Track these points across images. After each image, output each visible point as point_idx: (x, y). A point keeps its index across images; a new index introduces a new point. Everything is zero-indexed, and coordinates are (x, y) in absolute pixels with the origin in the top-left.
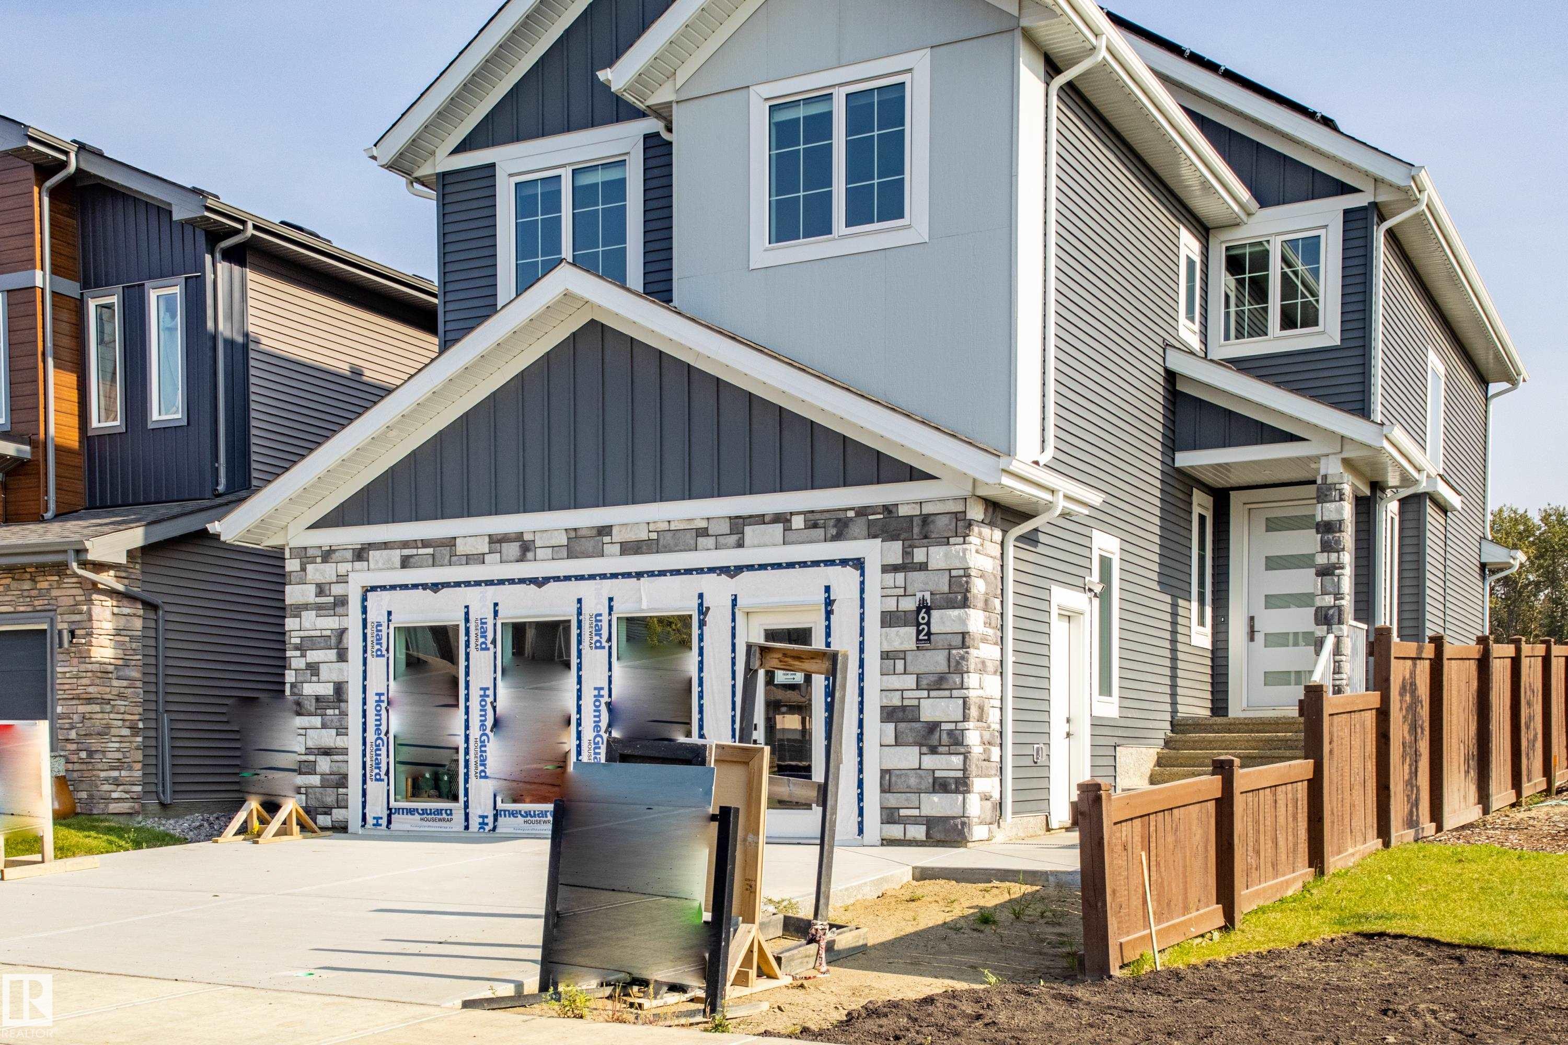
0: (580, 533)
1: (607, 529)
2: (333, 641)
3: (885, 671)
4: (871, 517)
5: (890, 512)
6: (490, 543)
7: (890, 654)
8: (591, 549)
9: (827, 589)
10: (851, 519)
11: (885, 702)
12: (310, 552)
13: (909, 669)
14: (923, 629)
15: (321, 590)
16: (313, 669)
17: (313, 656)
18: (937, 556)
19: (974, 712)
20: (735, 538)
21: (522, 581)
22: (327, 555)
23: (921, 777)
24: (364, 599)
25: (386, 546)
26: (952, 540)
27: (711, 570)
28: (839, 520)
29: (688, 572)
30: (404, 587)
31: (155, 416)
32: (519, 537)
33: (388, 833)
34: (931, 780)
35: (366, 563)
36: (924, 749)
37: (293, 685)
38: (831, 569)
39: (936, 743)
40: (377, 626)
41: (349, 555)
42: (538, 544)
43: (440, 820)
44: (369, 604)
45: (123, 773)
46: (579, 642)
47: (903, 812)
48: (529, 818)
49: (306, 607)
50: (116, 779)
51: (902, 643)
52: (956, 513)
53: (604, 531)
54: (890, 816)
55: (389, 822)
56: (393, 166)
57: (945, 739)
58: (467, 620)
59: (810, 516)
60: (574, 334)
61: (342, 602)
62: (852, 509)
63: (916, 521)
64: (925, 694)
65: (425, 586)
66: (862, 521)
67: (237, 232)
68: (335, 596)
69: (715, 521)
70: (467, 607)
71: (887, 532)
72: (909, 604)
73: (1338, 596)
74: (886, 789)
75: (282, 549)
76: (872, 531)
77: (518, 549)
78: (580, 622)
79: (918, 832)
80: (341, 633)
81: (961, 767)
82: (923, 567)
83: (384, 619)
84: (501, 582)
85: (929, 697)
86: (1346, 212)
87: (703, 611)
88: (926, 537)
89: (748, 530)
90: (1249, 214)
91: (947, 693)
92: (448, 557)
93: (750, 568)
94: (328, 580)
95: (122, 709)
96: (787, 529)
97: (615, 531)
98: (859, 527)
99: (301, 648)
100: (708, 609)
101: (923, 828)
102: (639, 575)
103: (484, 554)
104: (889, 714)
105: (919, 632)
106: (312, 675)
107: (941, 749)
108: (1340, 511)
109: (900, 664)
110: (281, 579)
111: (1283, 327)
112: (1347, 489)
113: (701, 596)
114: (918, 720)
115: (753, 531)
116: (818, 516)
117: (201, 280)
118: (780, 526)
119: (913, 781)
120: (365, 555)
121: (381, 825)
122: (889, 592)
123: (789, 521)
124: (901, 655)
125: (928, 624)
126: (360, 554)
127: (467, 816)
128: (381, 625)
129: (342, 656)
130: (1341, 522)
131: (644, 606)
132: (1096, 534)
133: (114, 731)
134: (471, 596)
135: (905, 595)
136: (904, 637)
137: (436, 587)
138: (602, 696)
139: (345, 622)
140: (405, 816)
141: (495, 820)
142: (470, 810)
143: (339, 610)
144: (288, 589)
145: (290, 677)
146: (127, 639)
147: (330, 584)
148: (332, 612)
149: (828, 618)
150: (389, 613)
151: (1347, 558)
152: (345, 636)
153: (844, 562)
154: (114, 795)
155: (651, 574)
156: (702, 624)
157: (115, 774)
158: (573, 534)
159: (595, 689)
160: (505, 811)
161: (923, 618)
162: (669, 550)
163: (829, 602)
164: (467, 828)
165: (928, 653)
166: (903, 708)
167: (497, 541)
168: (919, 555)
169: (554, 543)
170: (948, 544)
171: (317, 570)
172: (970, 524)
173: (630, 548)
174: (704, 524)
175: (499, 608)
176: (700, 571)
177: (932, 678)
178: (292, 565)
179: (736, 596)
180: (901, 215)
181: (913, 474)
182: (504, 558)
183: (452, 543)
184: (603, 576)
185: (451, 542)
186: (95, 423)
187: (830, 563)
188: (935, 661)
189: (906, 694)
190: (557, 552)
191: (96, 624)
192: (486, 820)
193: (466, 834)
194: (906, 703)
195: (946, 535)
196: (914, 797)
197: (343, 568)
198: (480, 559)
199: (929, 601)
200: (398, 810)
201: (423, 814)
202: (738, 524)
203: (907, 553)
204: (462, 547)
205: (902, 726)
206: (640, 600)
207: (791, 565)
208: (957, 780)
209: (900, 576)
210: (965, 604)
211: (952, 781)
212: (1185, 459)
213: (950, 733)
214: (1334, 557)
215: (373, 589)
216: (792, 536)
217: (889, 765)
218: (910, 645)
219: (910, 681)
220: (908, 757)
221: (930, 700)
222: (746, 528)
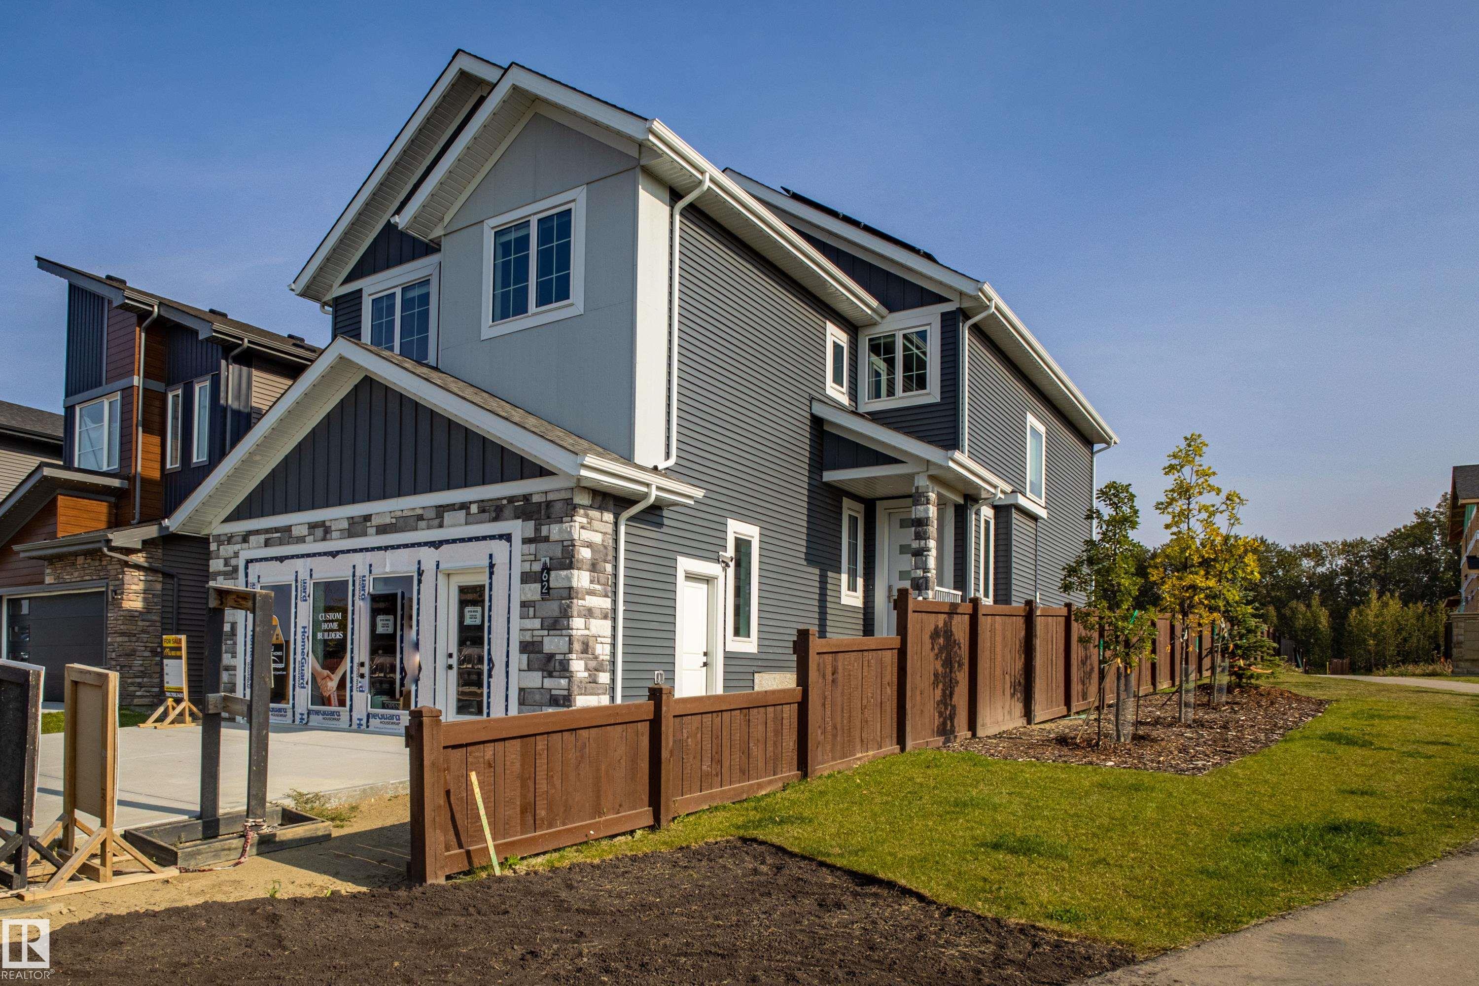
0: (355, 520)
1: (369, 517)
3: (523, 616)
4: (516, 504)
5: (528, 500)
6: (309, 529)
7: (526, 604)
8: (360, 531)
9: (491, 556)
10: (505, 506)
11: (522, 639)
12: (222, 538)
13: (538, 614)
14: (545, 585)
15: (226, 562)
18: (554, 531)
19: (577, 646)
20: (437, 522)
21: (325, 554)
22: (230, 540)
23: (543, 694)
24: (246, 568)
25: (257, 532)
26: (564, 519)
27: (426, 544)
28: (497, 506)
29: (413, 545)
30: (266, 559)
31: (195, 460)
32: (322, 524)
34: (548, 697)
35: (248, 544)
36: (545, 674)
38: (493, 542)
39: (552, 669)
41: (240, 539)
42: (333, 528)
43: (280, 716)
44: (249, 571)
45: (145, 680)
46: (353, 595)
48: (325, 716)
49: (219, 573)
50: (139, 683)
51: (533, 595)
52: (567, 499)
53: (367, 518)
56: (304, 294)
57: (557, 664)
58: (296, 581)
59: (481, 504)
60: (356, 386)
61: (236, 569)
62: (505, 498)
63: (543, 506)
64: (546, 632)
65: (276, 559)
66: (510, 506)
67: (240, 345)
68: (233, 566)
69: (428, 509)
70: (297, 572)
71: (525, 514)
72: (537, 567)
73: (926, 570)
74: (522, 702)
75: (209, 536)
76: (517, 514)
77: (323, 532)
78: (354, 581)
81: (567, 687)
82: (547, 539)
83: (256, 581)
84: (314, 555)
85: (548, 635)
86: (943, 314)
87: (420, 573)
88: (549, 517)
90: (883, 317)
91: (558, 632)
92: (288, 539)
93: (447, 542)
94: (230, 556)
95: (145, 640)
96: (468, 514)
97: (373, 518)
98: (509, 511)
100: (423, 571)
102: (386, 548)
103: (305, 536)
104: (525, 647)
105: (542, 587)
107: (555, 674)
108: (927, 511)
109: (531, 610)
110: (207, 556)
111: (904, 391)
112: (933, 496)
113: (419, 562)
114: (541, 652)
115: (449, 516)
116: (485, 504)
117: (219, 375)
118: (464, 511)
119: (537, 697)
120: (249, 539)
122: (526, 558)
123: (469, 508)
124: (532, 604)
125: (548, 581)
126: (245, 538)
127: (293, 713)
130: (928, 518)
131: (388, 570)
132: (730, 522)
133: (138, 653)
134: (300, 565)
135: (535, 560)
136: (533, 591)
137: (281, 559)
139: (236, 584)
141: (308, 717)
142: (295, 710)
143: (234, 575)
144: (211, 561)
146: (151, 596)
147: (231, 558)
148: (231, 577)
149: (491, 578)
150: (259, 577)
151: (932, 544)
153: (501, 537)
154: (138, 693)
155: (393, 547)
156: (420, 582)
157: (139, 680)
158: (351, 521)
161: (545, 577)
162: (403, 530)
163: (492, 566)
164: (294, 721)
165: (548, 603)
166: (533, 643)
167: (312, 526)
168: (544, 531)
169: (341, 527)
170: (561, 522)
171: (225, 549)
172: (575, 507)
173: (382, 530)
174: (420, 512)
175: (313, 573)
176: (419, 545)
177: (550, 621)
178: (213, 547)
179: (439, 562)
180: (568, 298)
181: (542, 472)
182: (316, 539)
183: (290, 529)
184: (367, 550)
185: (288, 529)
186: (168, 466)
187: (492, 537)
188: (552, 608)
189: (536, 633)
190: (343, 534)
191: (126, 586)
192: (303, 717)
193: (293, 726)
194: (535, 639)
195: (560, 516)
197: (237, 548)
198: (304, 539)
199: (549, 564)
202: (441, 510)
203: (537, 530)
204: (296, 532)
205: (532, 656)
206: (385, 567)
207: (470, 540)
208: (564, 696)
209: (533, 546)
210: (570, 567)
211: (561, 698)
212: (829, 476)
213: (561, 662)
214: (923, 542)
215: (252, 561)
216: (470, 519)
217: (523, 686)
218: (537, 597)
219: (537, 623)
220: (534, 680)
221: (549, 638)
222: (446, 514)
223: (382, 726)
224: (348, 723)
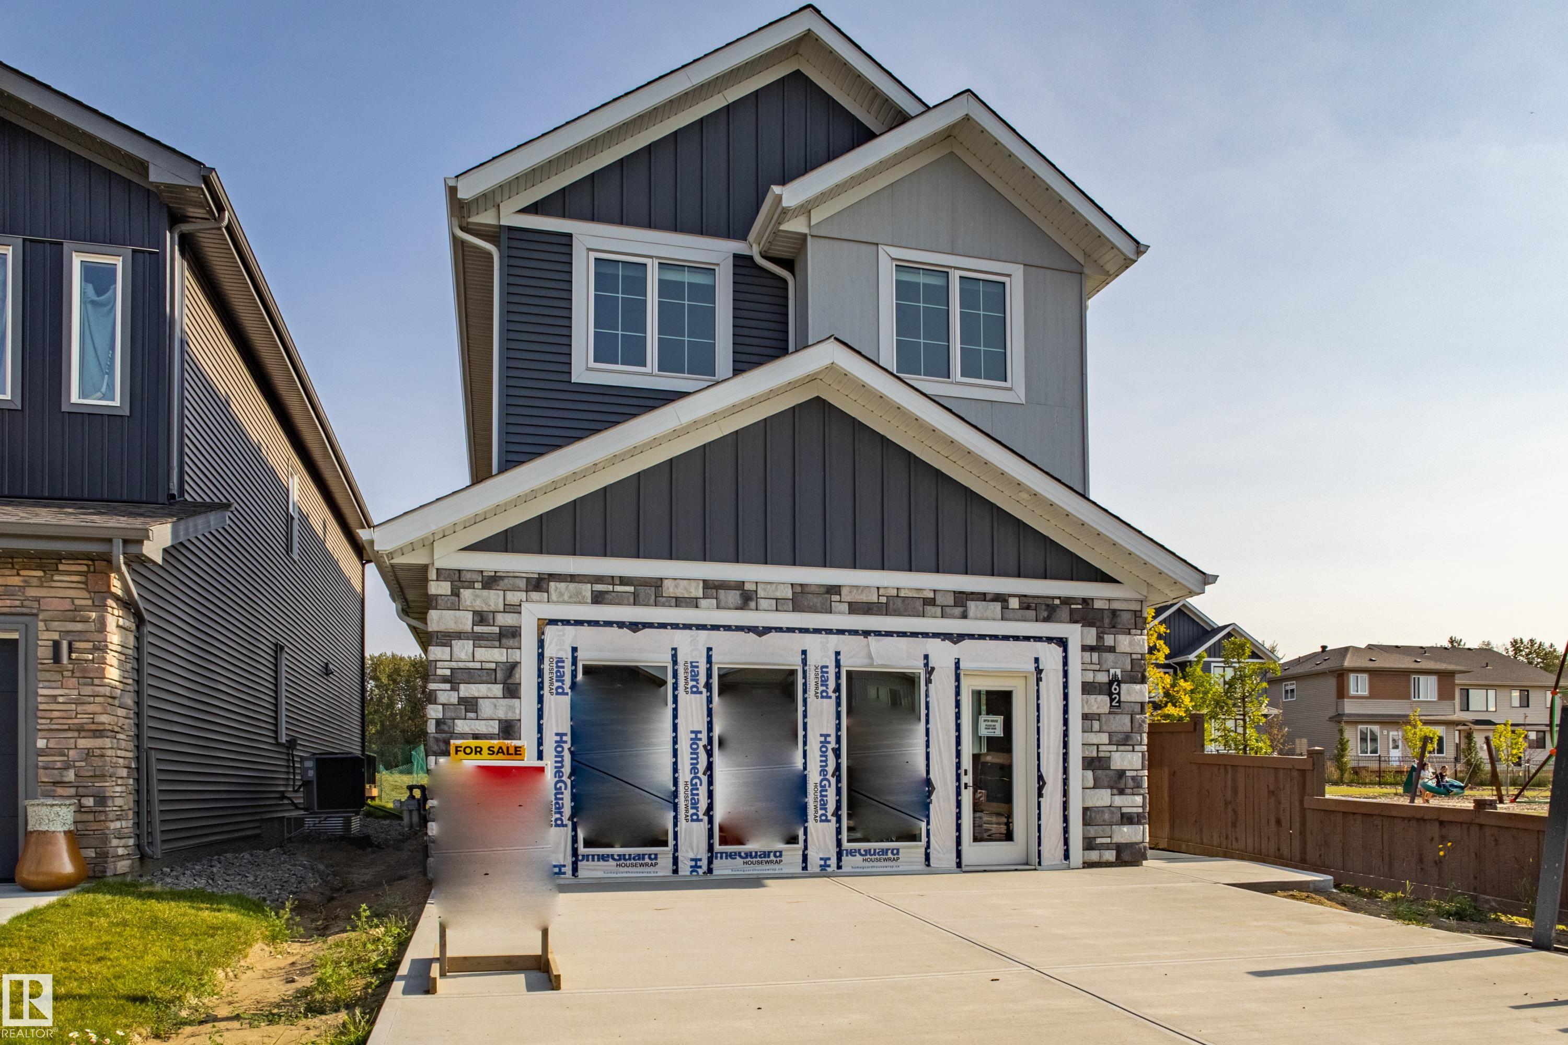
0: (807, 589)
1: (837, 589)
2: (500, 675)
3: (1086, 729)
4: (1073, 606)
5: (1088, 604)
6: (704, 588)
7: (1089, 716)
8: (819, 605)
9: (1037, 660)
10: (1057, 605)
11: (1087, 754)
12: (468, 576)
13: (1105, 728)
14: (1115, 698)
15: (481, 618)
16: (470, 705)
17: (467, 690)
18: (1122, 643)
19: (1147, 762)
20: (958, 611)
21: (739, 628)
22: (491, 581)
23: (1113, 813)
24: (541, 633)
25: (572, 578)
26: (1133, 631)
27: (936, 635)
28: (1048, 605)
29: (914, 635)
30: (596, 623)
32: (738, 585)
33: (574, 881)
34: (1119, 815)
35: (546, 594)
36: (1115, 791)
37: (439, 722)
38: (1039, 644)
39: (1122, 786)
40: (557, 662)
41: (522, 584)
42: (761, 593)
43: (641, 865)
44: (547, 638)
45: (123, 824)
46: (805, 691)
47: (1099, 841)
48: (749, 859)
49: (459, 635)
50: (119, 831)
51: (1098, 708)
52: (1135, 611)
53: (834, 590)
54: (1089, 844)
55: (575, 870)
57: (1130, 783)
58: (675, 662)
59: (1025, 600)
60: (795, 406)
61: (511, 634)
62: (1059, 598)
63: (1106, 614)
64: (1114, 748)
65: (621, 625)
66: (1065, 608)
68: (500, 627)
69: (941, 593)
70: (675, 649)
71: (1085, 620)
72: (1103, 678)
74: (1086, 823)
75: (425, 568)
76: (1075, 618)
77: (738, 597)
78: (804, 672)
79: (1110, 856)
80: (512, 667)
81: (1141, 805)
82: (1112, 649)
83: (567, 655)
84: (715, 628)
85: (1117, 751)
87: (930, 671)
88: (1114, 627)
89: (972, 606)
91: (1130, 748)
92: (653, 597)
93: (972, 637)
94: (492, 608)
95: (123, 745)
96: (1005, 607)
97: (844, 592)
98: (1064, 612)
99: (453, 681)
100: (933, 669)
101: (1114, 852)
102: (866, 633)
103: (697, 598)
104: (1089, 763)
105: (1112, 700)
106: (466, 711)
107: (1126, 791)
109: (1096, 724)
113: (926, 657)
114: (1109, 768)
115: (977, 606)
116: (1031, 600)
118: (998, 606)
119: (1107, 816)
120: (545, 586)
121: (564, 873)
122: (1089, 667)
123: (1007, 601)
124: (1097, 717)
125: (1119, 694)
126: (538, 583)
127: (675, 861)
128: (563, 662)
129: (512, 691)
131: (874, 662)
133: (118, 772)
134: (681, 638)
135: (1099, 671)
136: (1100, 703)
137: (635, 627)
138: (829, 743)
139: (515, 656)
140: (596, 863)
141: (711, 862)
142: (680, 854)
143: (511, 642)
145: (434, 712)
147: (494, 612)
148: (497, 644)
149: (1038, 685)
150: (574, 650)
152: (517, 670)
153: (1050, 640)
154: (120, 852)
155: (878, 633)
156: (928, 681)
157: (118, 825)
158: (799, 589)
159: (821, 735)
160: (721, 853)
161: (1115, 689)
162: (898, 613)
163: (1039, 671)
164: (675, 871)
165: (1118, 717)
166: (1099, 759)
167: (712, 587)
168: (1109, 640)
169: (779, 595)
170: (1129, 634)
171: (477, 596)
172: (1145, 620)
173: (855, 608)
174: (931, 595)
175: (713, 653)
176: (926, 635)
177: (1120, 736)
178: (439, 588)
179: (959, 659)
181: (1103, 577)
182: (722, 604)
183: (659, 583)
184: (829, 631)
185: (657, 584)
187: (1038, 639)
188: (1122, 723)
189: (1101, 748)
190: (783, 604)
192: (699, 863)
193: (675, 878)
194: (1102, 754)
195: (1129, 627)
196: (1108, 828)
197: (514, 598)
198: (694, 603)
199: (1120, 676)
200: (586, 857)
201: (620, 859)
202: (962, 599)
203: (1100, 638)
204: (669, 589)
205: (1099, 772)
206: (869, 658)
207: (1006, 638)
208: (1138, 814)
209: (1095, 656)
210: (1143, 681)
211: (1136, 815)
213: (1133, 778)
215: (554, 622)
216: (1008, 614)
217: (1089, 804)
218: (1106, 709)
219: (1104, 738)
220: (1103, 797)
221: (1119, 753)
222: (969, 603)
223: (866, 864)
224: (800, 864)
